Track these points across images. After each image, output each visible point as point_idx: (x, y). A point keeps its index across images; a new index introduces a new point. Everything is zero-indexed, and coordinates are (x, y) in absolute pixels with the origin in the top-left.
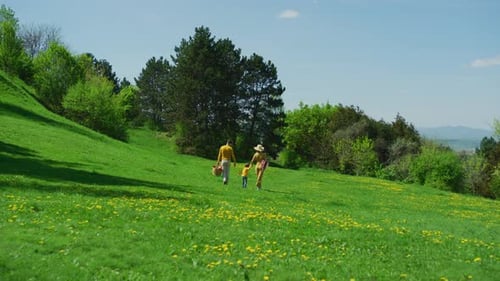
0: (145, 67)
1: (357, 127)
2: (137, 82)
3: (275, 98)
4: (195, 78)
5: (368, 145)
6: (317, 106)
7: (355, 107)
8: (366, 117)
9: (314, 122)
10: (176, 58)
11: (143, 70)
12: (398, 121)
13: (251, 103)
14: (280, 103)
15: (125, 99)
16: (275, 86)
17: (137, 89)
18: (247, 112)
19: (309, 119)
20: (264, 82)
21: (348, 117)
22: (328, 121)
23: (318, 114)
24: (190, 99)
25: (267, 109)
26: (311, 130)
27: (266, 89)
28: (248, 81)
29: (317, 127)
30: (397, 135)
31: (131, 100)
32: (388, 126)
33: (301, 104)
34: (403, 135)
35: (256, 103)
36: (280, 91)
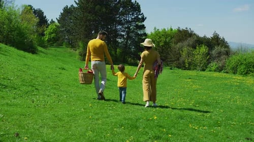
0: (62, 12)
1: (190, 41)
2: (58, 21)
3: (140, 24)
4: (89, 13)
5: (204, 50)
6: (165, 30)
7: (188, 29)
8: (195, 34)
9: (163, 39)
10: (78, 2)
11: (61, 13)
12: (214, 36)
13: (126, 28)
14: (143, 27)
15: (52, 31)
16: (140, 17)
17: (58, 24)
18: (123, 33)
19: (160, 37)
20: (133, 14)
21: (184, 35)
22: (171, 38)
23: (165, 34)
24: (87, 26)
25: (135, 31)
26: (161, 44)
27: (134, 18)
28: (123, 14)
29: (165, 42)
30: (215, 45)
31: (55, 31)
32: (209, 39)
33: (155, 28)
34: (218, 45)
35: (128, 28)
36: (143, 19)
